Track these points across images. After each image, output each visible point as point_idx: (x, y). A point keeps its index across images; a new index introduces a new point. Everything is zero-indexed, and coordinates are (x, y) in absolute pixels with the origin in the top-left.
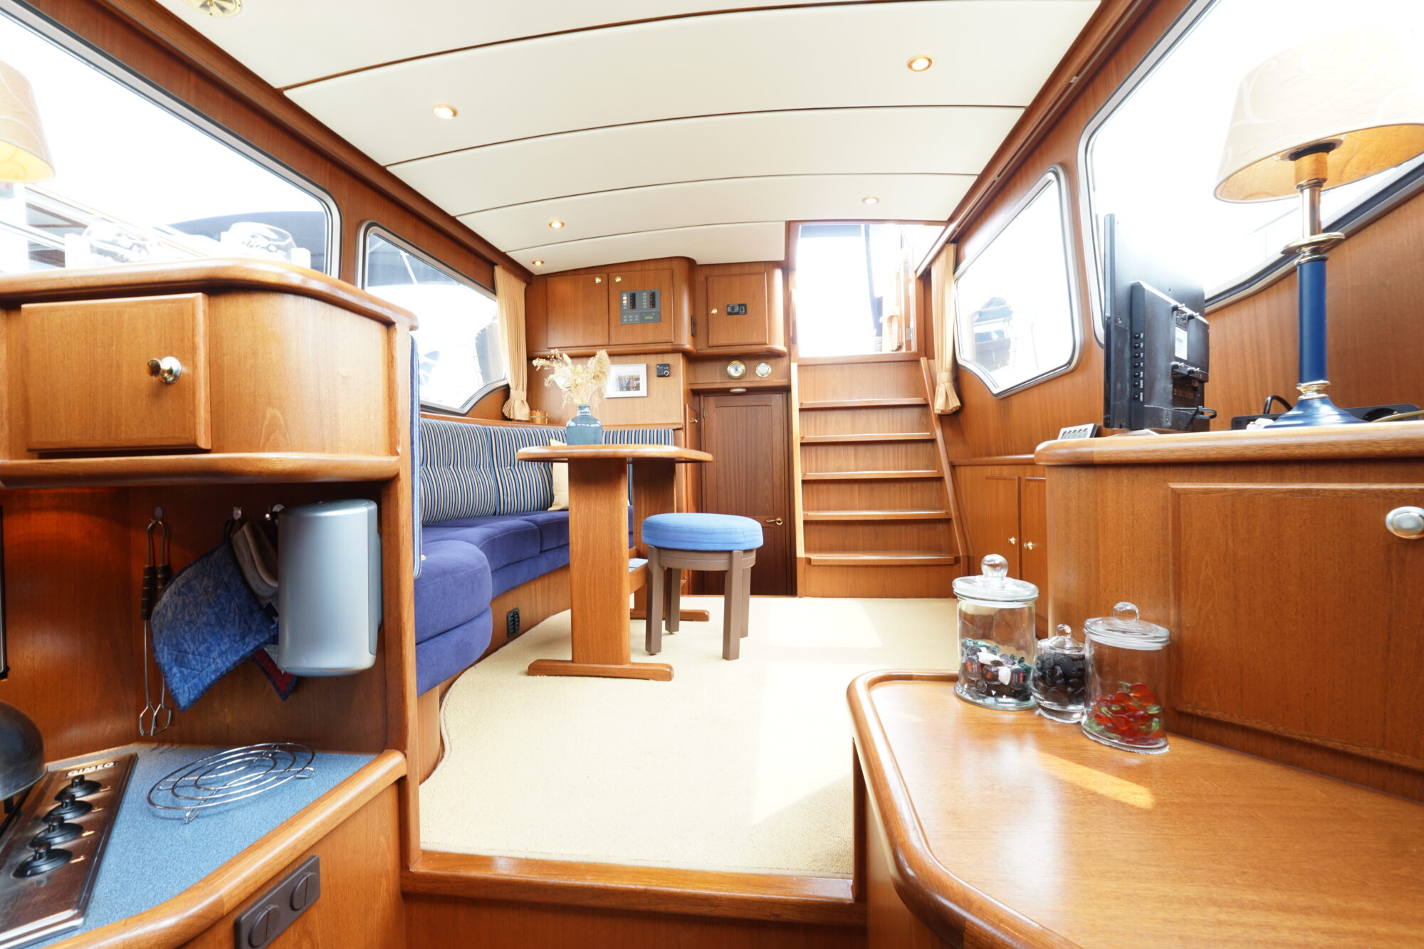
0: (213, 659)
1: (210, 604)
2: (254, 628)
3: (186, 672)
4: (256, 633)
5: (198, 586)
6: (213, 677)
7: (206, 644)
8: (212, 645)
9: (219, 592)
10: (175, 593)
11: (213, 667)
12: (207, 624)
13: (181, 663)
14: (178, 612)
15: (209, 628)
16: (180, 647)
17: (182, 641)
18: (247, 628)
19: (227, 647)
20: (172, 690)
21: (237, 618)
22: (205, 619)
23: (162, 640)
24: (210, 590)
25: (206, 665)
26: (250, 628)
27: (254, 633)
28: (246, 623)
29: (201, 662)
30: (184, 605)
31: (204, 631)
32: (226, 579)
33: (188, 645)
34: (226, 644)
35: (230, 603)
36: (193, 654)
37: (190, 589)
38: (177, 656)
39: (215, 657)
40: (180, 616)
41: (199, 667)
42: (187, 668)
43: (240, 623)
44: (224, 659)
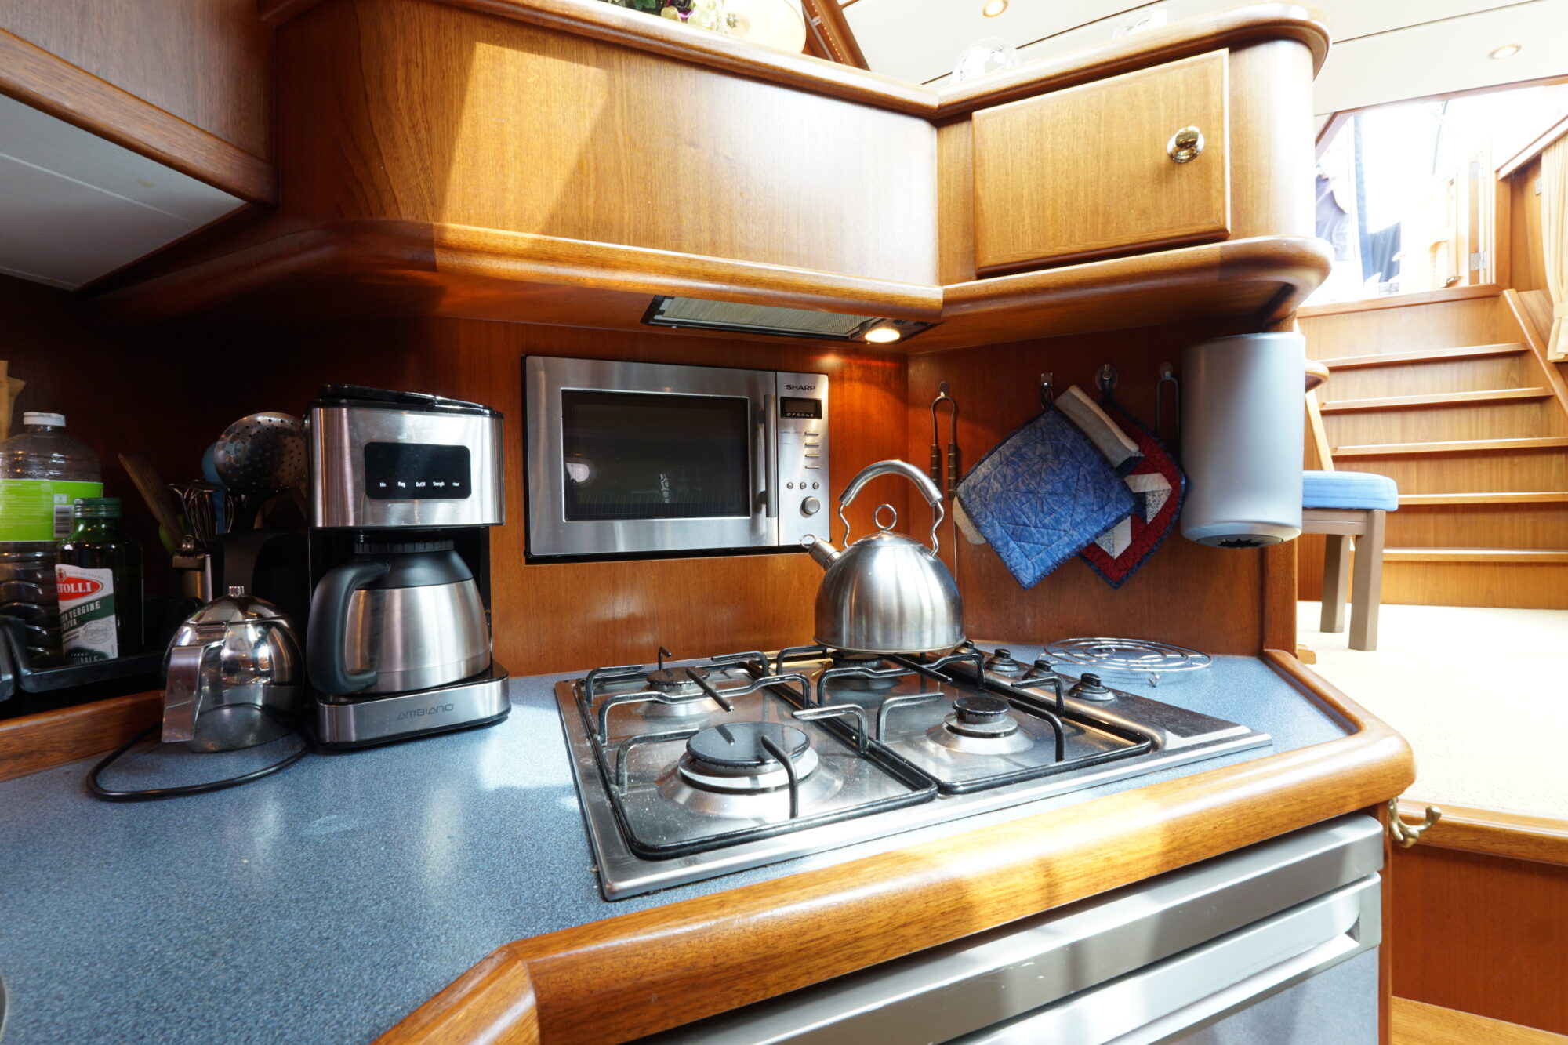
0: (1065, 531)
1: (1054, 471)
2: (1113, 497)
3: (1027, 546)
4: (1117, 503)
5: (1030, 454)
6: (1067, 551)
7: (1054, 515)
8: (1062, 516)
9: (1062, 458)
10: (1001, 463)
11: (1066, 539)
12: (1052, 493)
13: (1019, 539)
14: (1008, 482)
15: (1055, 498)
16: (1017, 519)
17: (1020, 513)
18: (1105, 496)
19: (1083, 517)
20: (1011, 567)
21: (1090, 486)
22: (1049, 487)
23: (988, 514)
24: (1050, 457)
25: (1055, 538)
26: (1108, 497)
27: (1114, 502)
28: (1102, 490)
29: (1048, 534)
30: (1017, 475)
31: (1050, 501)
32: (1068, 446)
33: (1028, 518)
34: (1081, 514)
35: (1078, 469)
36: (1036, 526)
37: (1022, 457)
38: (1014, 529)
39: (1067, 529)
40: (1012, 487)
41: (1046, 540)
42: (1029, 543)
43: (1095, 492)
44: (1082, 530)
